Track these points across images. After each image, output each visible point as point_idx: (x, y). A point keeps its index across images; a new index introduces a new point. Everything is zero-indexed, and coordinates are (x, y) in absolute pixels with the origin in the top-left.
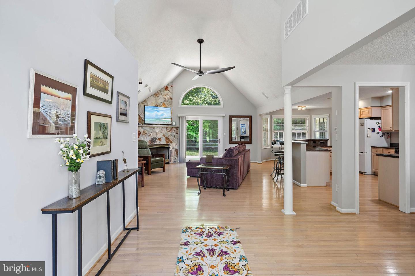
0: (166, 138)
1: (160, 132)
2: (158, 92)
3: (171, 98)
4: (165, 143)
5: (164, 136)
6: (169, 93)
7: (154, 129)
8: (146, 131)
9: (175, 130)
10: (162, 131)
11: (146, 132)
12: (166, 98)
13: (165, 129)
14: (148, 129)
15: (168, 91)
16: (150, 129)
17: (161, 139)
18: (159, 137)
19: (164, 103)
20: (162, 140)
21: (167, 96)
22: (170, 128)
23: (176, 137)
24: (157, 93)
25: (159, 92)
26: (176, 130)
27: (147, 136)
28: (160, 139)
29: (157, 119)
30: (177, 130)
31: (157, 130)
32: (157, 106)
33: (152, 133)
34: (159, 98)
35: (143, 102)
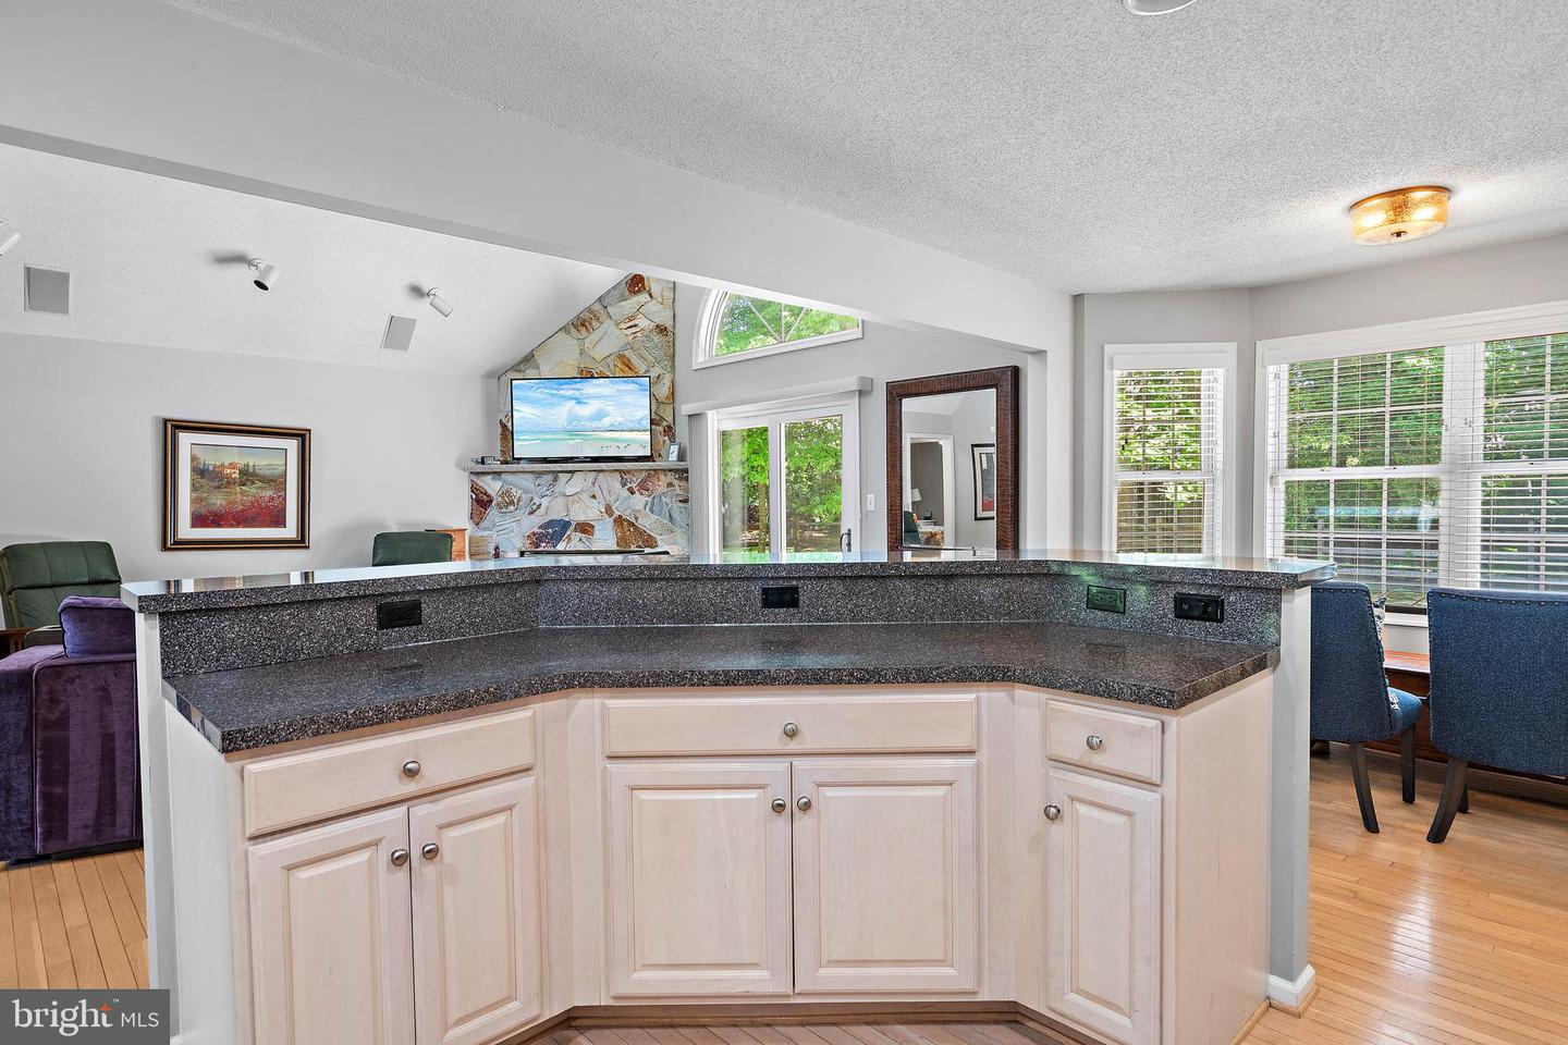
0: (619, 521)
1: (585, 496)
2: (589, 310)
3: (662, 330)
4: (615, 548)
5: (609, 511)
6: (653, 307)
7: (555, 479)
8: (514, 491)
9: (670, 485)
10: (597, 491)
11: (517, 494)
12: (634, 330)
13: (614, 482)
14: (527, 482)
15: (643, 297)
16: (538, 481)
17: (593, 527)
18: (578, 515)
19: (621, 357)
20: (596, 533)
21: (642, 322)
22: (644, 474)
23: (676, 515)
24: (586, 315)
25: (597, 307)
26: (676, 482)
27: (522, 514)
28: (585, 528)
29: (573, 433)
30: (683, 483)
31: (575, 485)
32: (587, 375)
33: (545, 502)
34: (595, 336)
35: (521, 362)
